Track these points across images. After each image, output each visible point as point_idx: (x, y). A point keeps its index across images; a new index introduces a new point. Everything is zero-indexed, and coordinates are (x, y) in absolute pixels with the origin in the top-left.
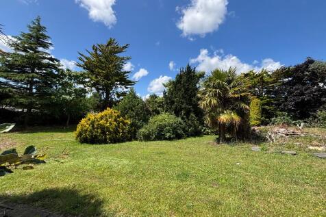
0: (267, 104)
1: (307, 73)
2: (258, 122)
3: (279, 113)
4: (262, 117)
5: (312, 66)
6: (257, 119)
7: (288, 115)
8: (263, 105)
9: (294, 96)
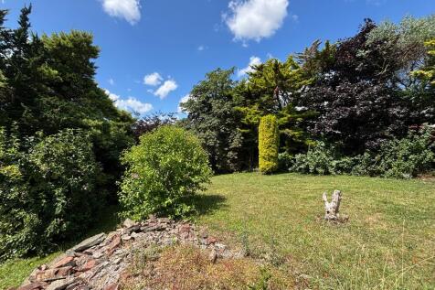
0: (290, 125)
1: (361, 53)
2: (272, 164)
3: (309, 142)
4: (281, 151)
5: (371, 37)
6: (270, 158)
7: (327, 147)
8: (282, 127)
9: (337, 106)
